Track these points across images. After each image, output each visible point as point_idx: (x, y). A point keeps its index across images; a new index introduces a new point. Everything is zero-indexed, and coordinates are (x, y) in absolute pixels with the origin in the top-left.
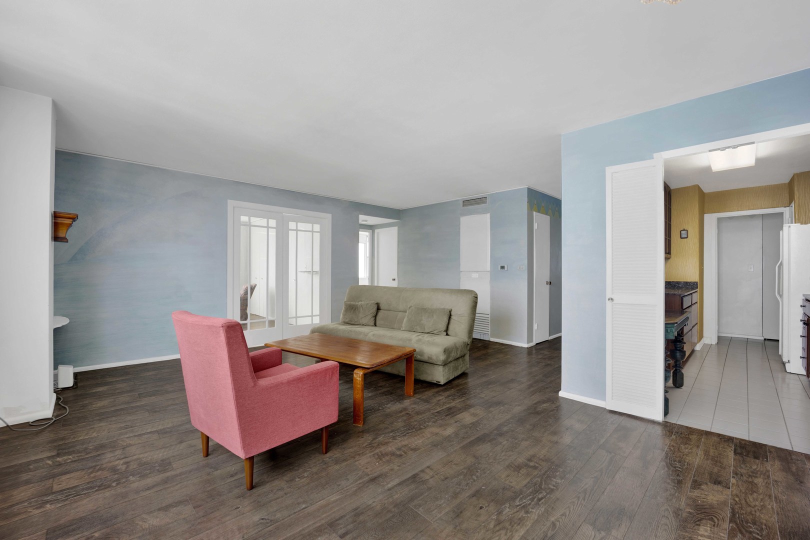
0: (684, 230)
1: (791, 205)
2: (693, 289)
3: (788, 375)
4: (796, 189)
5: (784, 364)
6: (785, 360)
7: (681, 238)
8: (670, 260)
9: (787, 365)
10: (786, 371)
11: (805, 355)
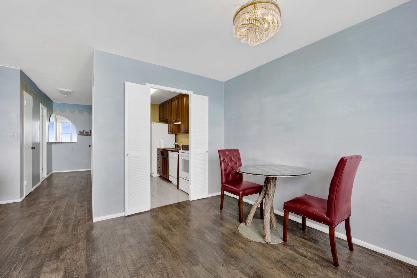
9: (153, 174)
11: (159, 170)
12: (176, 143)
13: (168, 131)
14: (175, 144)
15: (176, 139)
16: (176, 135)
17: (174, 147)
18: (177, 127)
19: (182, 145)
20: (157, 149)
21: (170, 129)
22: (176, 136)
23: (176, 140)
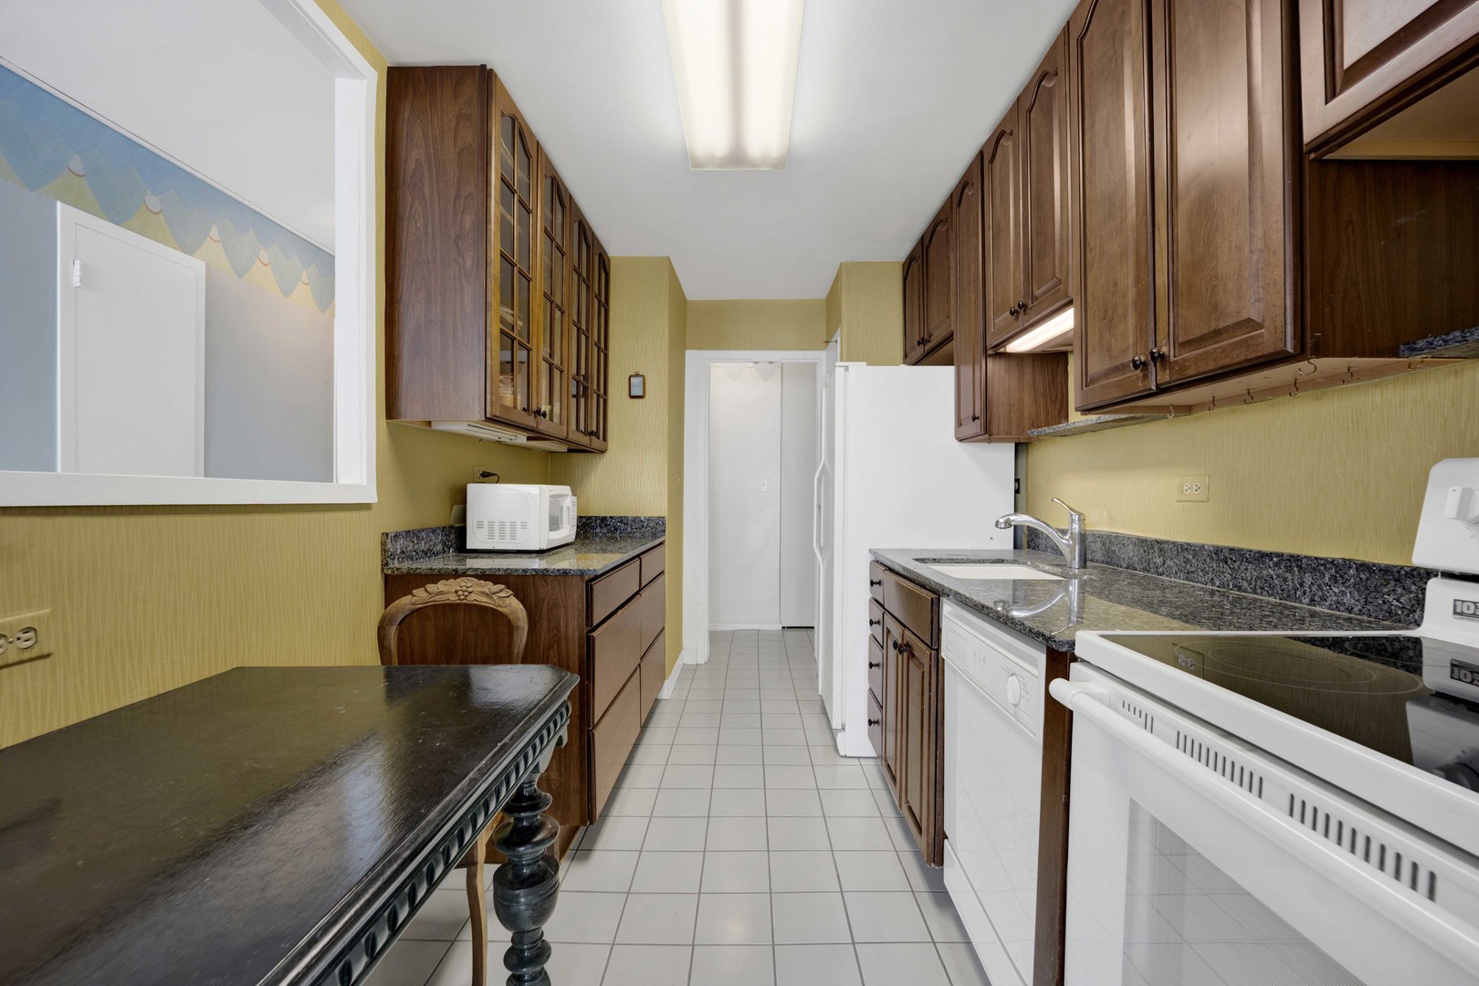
0: (637, 375)
1: (834, 339)
2: (654, 536)
3: (843, 761)
4: (844, 300)
5: (833, 734)
6: (836, 724)
7: (632, 397)
8: (607, 455)
9: (840, 738)
10: (837, 750)
11: (880, 717)
12: (1023, 519)
13: (959, 423)
14: (1008, 525)
15: (1017, 481)
16: (1021, 448)
17: (1005, 541)
18: (1028, 378)
19: (1083, 537)
20: (869, 558)
21: (973, 405)
22: (1022, 461)
23: (1017, 491)
